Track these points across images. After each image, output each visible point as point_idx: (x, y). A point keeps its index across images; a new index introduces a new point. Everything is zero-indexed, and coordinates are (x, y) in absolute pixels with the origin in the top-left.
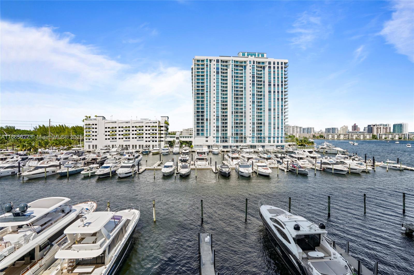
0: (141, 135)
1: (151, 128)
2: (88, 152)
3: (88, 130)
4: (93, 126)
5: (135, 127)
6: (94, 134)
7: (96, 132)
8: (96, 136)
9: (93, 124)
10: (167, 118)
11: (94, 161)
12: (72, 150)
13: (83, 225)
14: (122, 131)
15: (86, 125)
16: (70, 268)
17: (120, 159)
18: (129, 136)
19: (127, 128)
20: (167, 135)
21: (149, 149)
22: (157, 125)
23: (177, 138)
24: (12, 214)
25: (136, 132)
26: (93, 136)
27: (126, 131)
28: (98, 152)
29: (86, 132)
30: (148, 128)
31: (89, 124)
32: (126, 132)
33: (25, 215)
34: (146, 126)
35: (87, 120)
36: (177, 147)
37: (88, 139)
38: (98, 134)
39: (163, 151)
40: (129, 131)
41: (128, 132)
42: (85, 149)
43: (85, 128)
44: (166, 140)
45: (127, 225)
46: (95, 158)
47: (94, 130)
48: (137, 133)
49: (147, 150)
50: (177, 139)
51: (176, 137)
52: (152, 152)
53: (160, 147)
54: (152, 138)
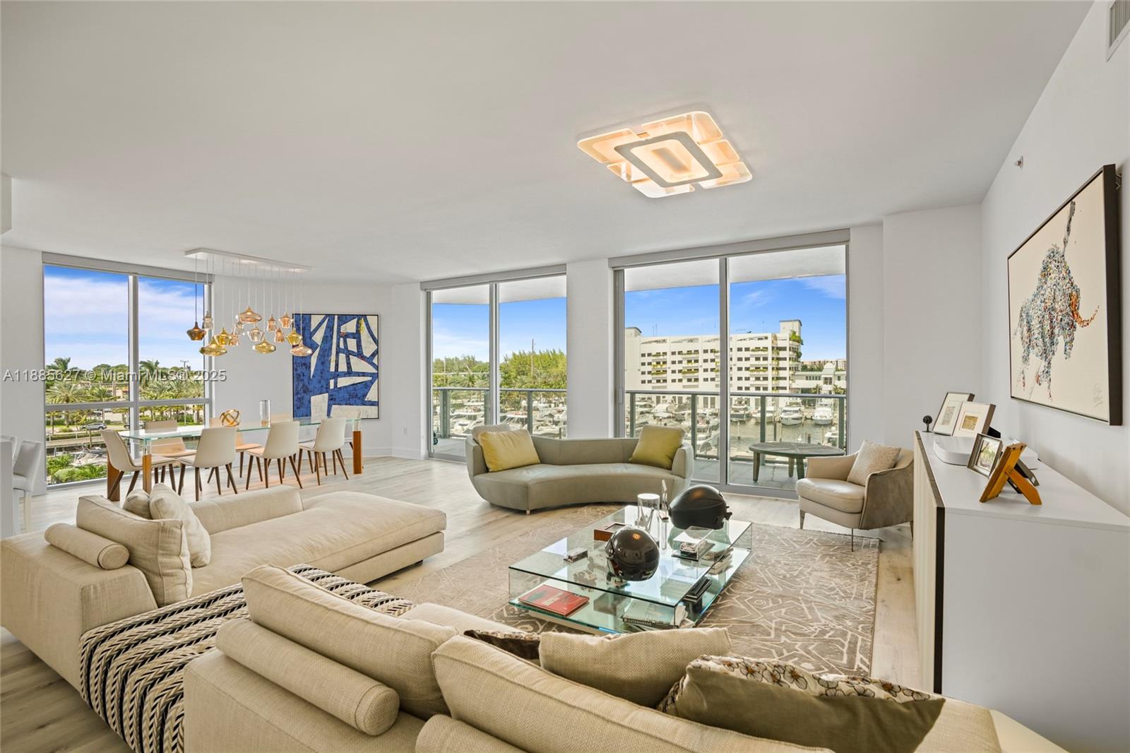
1: (752, 353)
5: (712, 351)
10: (798, 323)
18: (696, 374)
19: (691, 354)
20: (797, 373)
21: (746, 409)
22: (768, 343)
23: (828, 381)
25: (713, 365)
27: (689, 361)
30: (744, 354)
32: (690, 365)
34: (740, 349)
36: (826, 405)
39: (783, 415)
40: (696, 361)
41: (694, 365)
44: (794, 386)
49: (742, 412)
50: (826, 383)
51: (823, 376)
52: (755, 418)
53: (777, 406)
54: (754, 379)
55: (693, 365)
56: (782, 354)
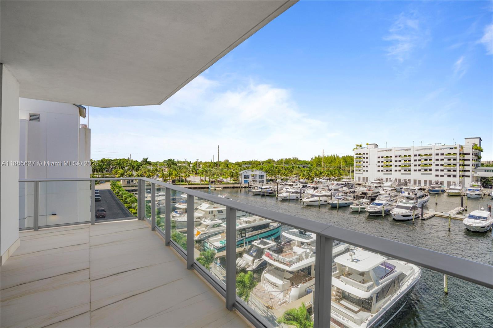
0: (428, 166)
1: (446, 156)
2: (357, 184)
3: (358, 160)
4: (364, 156)
5: (419, 155)
6: (365, 164)
7: (367, 162)
8: (367, 167)
9: (364, 154)
10: (478, 139)
11: (364, 195)
12: (342, 181)
13: (351, 260)
14: (400, 161)
15: (356, 155)
16: (338, 297)
17: (396, 196)
18: (409, 168)
19: (406, 157)
20: (478, 168)
21: (440, 187)
22: (457, 151)
24: (298, 231)
25: (420, 163)
26: (364, 167)
27: (405, 161)
28: (370, 185)
29: (357, 162)
30: (440, 157)
31: (360, 154)
32: (406, 162)
33: (306, 235)
34: (437, 154)
35: (357, 149)
37: (358, 171)
38: (369, 165)
39: (468, 192)
40: (410, 161)
42: (355, 181)
43: (355, 157)
44: (476, 175)
45: (402, 280)
46: (366, 192)
47: (365, 160)
48: (422, 163)
49: (438, 189)
52: (448, 192)
53: (463, 186)
54: (447, 171)
55: (408, 163)
56: (466, 157)
